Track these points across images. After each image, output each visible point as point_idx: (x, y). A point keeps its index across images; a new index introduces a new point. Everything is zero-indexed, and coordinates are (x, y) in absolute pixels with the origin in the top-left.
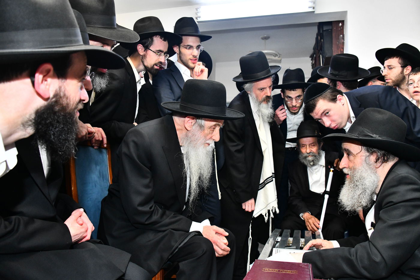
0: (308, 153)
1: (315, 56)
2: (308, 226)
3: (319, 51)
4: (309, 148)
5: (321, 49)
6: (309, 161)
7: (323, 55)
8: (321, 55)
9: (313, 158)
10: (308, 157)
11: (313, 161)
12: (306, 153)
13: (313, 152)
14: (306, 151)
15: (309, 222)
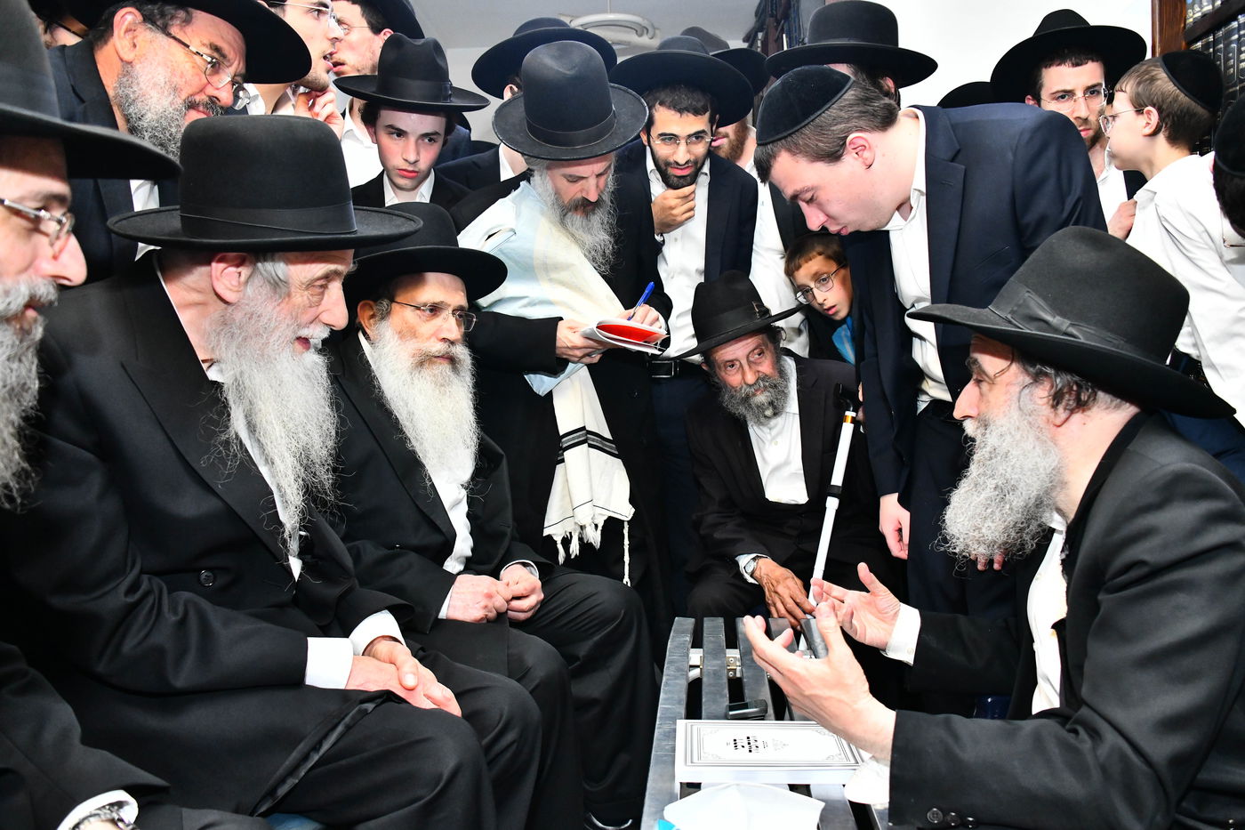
0: (750, 386)
1: (760, 35)
2: (775, 605)
3: (778, 23)
4: (750, 367)
5: (786, 17)
6: (758, 407)
7: (794, 35)
8: (784, 35)
9: (768, 394)
10: (754, 395)
11: (771, 403)
12: (745, 386)
13: (766, 375)
14: (743, 378)
15: (776, 592)
